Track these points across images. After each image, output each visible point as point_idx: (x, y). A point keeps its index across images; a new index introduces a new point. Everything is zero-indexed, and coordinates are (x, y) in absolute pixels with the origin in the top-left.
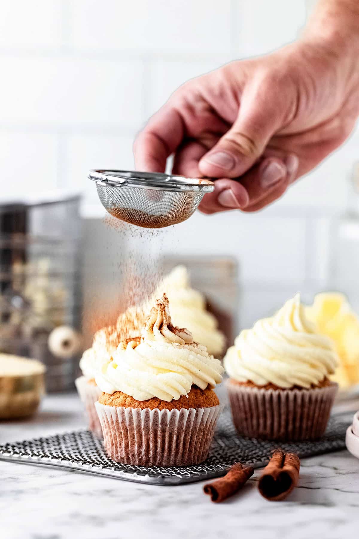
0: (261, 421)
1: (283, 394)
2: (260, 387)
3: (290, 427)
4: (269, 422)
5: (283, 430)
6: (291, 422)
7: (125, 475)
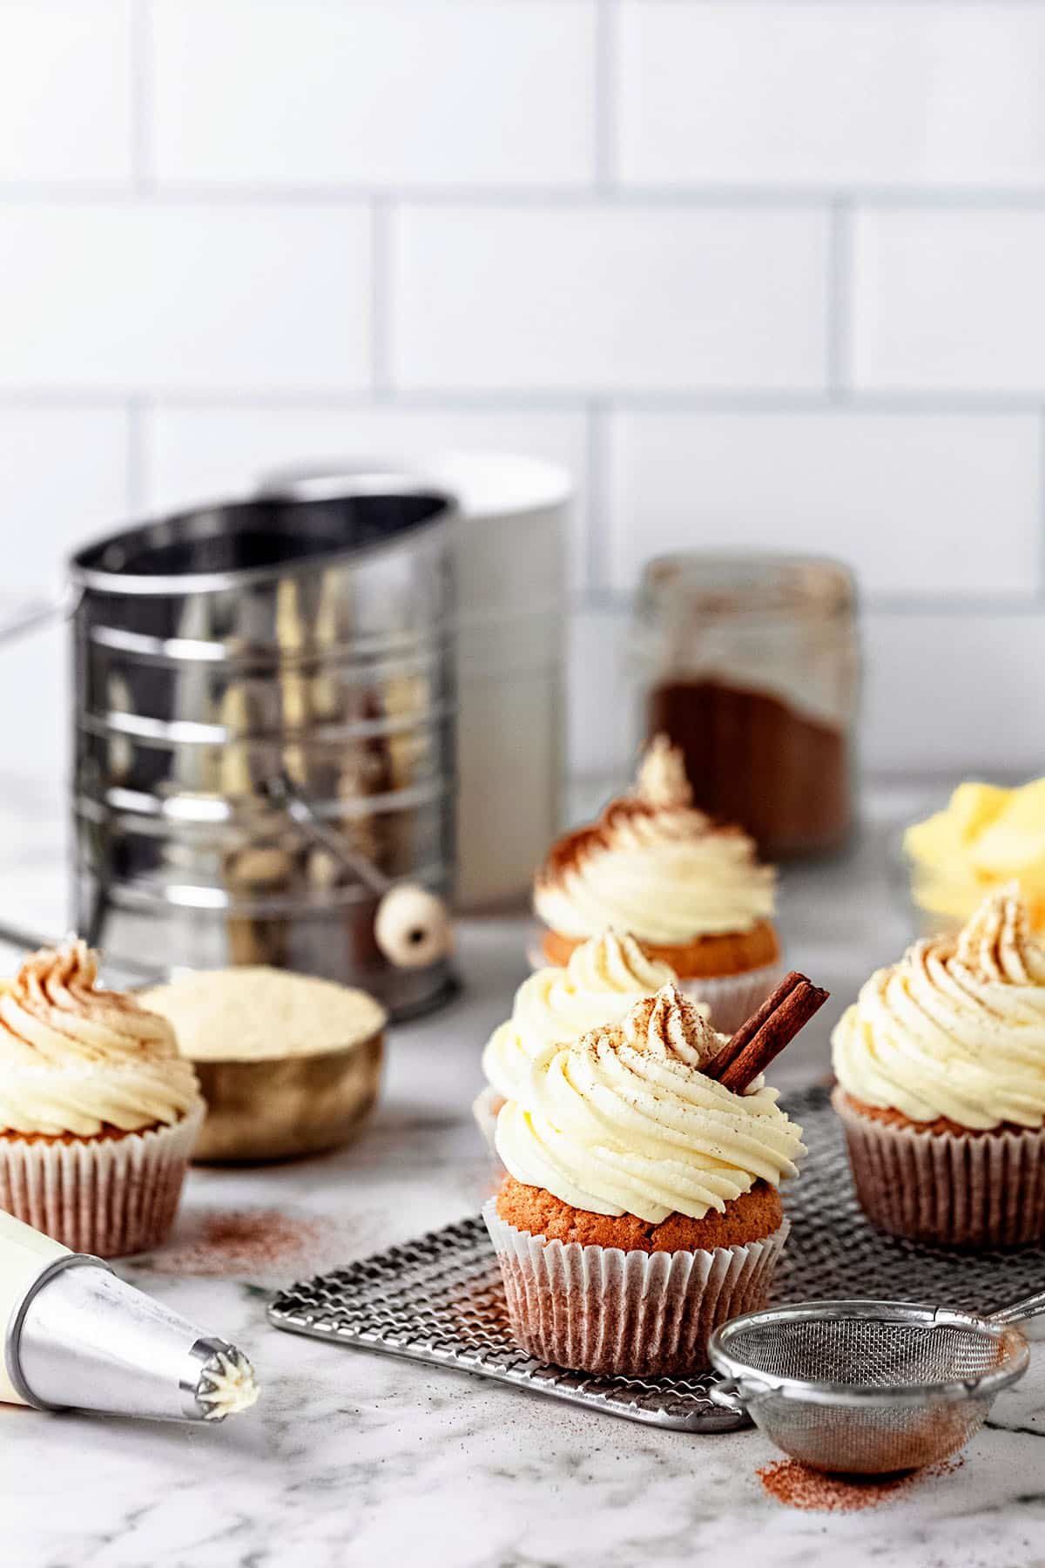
0: (924, 1202)
1: (977, 1144)
2: (920, 1127)
3: (994, 1218)
4: (942, 1206)
5: (976, 1224)
6: (995, 1206)
7: (611, 1405)
